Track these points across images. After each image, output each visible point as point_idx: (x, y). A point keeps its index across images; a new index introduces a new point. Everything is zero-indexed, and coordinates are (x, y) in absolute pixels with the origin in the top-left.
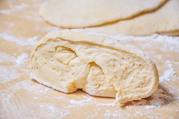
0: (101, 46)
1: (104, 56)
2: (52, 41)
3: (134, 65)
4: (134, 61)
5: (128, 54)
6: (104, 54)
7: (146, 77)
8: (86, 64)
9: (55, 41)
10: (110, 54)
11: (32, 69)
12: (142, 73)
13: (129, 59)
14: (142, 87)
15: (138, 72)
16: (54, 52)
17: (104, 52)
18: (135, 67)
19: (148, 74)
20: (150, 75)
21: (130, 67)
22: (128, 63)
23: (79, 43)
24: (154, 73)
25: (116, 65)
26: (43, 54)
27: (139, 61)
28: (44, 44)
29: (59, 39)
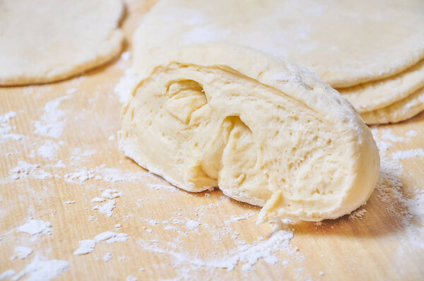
0: (256, 81)
1: (259, 107)
2: (161, 72)
3: (316, 138)
4: (319, 130)
5: (309, 110)
6: (260, 102)
7: (334, 171)
8: (221, 121)
9: (167, 70)
10: (271, 105)
11: (127, 136)
12: (328, 161)
13: (309, 121)
14: (324, 194)
15: (321, 158)
16: (165, 95)
17: (260, 98)
18: (318, 143)
19: (340, 165)
20: (344, 168)
21: (307, 142)
22: (304, 133)
23: (213, 70)
24: (354, 166)
25: (280, 131)
26: (145, 103)
27: (330, 131)
28: (148, 80)
29: (176, 66)
